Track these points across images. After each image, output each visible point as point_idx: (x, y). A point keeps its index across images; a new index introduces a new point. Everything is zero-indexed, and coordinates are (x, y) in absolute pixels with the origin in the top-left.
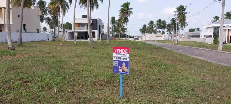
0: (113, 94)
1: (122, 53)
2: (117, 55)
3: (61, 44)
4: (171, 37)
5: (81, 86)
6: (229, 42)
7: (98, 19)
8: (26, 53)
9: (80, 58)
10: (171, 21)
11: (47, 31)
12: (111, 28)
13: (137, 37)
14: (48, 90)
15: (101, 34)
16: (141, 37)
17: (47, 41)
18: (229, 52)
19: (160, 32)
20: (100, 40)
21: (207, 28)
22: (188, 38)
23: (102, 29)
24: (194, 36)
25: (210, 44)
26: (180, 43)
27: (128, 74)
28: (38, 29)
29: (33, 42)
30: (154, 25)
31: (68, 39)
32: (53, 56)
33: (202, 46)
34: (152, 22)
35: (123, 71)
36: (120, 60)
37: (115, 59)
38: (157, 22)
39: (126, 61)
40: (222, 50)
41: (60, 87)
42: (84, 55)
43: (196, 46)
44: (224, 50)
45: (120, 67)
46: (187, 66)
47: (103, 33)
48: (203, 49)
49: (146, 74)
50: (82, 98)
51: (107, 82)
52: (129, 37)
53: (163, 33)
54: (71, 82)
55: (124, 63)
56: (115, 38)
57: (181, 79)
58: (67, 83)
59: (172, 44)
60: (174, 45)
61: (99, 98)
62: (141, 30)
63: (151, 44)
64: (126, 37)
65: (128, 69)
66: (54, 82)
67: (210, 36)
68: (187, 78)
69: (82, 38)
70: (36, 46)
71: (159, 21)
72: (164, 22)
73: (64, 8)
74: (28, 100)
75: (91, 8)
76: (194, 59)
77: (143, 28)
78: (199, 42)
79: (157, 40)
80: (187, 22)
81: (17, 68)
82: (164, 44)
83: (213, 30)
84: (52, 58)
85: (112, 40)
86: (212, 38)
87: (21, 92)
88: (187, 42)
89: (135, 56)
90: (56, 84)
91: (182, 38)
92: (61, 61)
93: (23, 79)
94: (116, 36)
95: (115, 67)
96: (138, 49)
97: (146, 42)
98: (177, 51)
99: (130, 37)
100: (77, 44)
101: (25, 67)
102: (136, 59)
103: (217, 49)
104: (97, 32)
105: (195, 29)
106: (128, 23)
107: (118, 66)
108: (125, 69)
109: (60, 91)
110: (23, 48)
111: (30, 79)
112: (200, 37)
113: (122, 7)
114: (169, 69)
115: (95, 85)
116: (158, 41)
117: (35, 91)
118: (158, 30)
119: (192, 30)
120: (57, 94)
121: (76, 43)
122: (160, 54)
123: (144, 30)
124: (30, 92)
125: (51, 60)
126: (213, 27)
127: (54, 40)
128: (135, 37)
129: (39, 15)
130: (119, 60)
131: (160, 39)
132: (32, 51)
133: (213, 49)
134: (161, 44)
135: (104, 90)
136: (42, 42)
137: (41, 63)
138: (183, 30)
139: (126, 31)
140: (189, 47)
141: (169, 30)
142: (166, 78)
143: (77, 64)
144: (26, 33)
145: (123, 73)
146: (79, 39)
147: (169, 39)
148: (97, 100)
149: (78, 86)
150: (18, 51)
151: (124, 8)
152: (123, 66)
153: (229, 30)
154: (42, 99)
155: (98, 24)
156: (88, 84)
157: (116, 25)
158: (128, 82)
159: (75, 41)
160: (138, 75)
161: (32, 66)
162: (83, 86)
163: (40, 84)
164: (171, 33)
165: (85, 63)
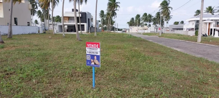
0: (87, 85)
1: (94, 47)
2: (90, 50)
3: (50, 37)
4: (157, 29)
5: (59, 77)
6: (210, 35)
7: (87, 13)
8: (14, 46)
9: (65, 50)
10: (156, 15)
11: (38, 24)
12: (99, 21)
13: (125, 30)
14: (28, 81)
15: (90, 26)
16: (129, 29)
17: (37, 34)
18: (207, 44)
19: (146, 25)
20: (89, 32)
21: (189, 21)
22: (172, 31)
23: (91, 22)
24: (177, 29)
25: (192, 37)
26: (164, 36)
27: (99, 67)
28: (28, 23)
29: (24, 35)
30: (141, 18)
31: (58, 32)
32: (39, 49)
33: (183, 38)
34: (138, 16)
35: (95, 64)
36: (93, 54)
37: (88, 54)
38: (143, 15)
39: (97, 55)
40: (201, 42)
41: (39, 79)
42: (70, 47)
43: (178, 39)
44: (203, 42)
45: (92, 60)
46: (163, 58)
47: (92, 26)
48: (184, 41)
49: (123, 66)
50: (57, 89)
51: (85, 73)
52: (117, 30)
53: (150, 25)
54: (51, 73)
55: (95, 57)
56: (104, 31)
57: (153, 69)
58: (47, 75)
59: (156, 36)
60: (158, 37)
61: (73, 88)
62: (128, 23)
63: (136, 36)
64: (114, 29)
65: (99, 62)
66: (34, 74)
67: (192, 29)
68: (159, 69)
69: (71, 31)
70: (25, 39)
71: (145, 14)
72: (150, 16)
73: (54, 2)
74: (7, 91)
75: (80, 2)
76: (172, 51)
77: (131, 21)
78: (182, 34)
79: (143, 32)
80: (171, 16)
81: (2, 60)
82: (149, 36)
83: (194, 23)
84: (39, 50)
85: (101, 33)
86: (194, 30)
87: (2, 84)
88: (171, 34)
89: (118, 48)
90: (36, 76)
91: (167, 30)
92: (46, 54)
93: (6, 71)
94: (105, 29)
95: (88, 61)
96: (123, 41)
97: (133, 35)
98: (159, 44)
99: (119, 30)
100: (66, 37)
101: (11, 59)
102: (118, 51)
103: (197, 41)
104: (86, 25)
105: (179, 23)
106: (116, 16)
107: (91, 59)
108: (97, 62)
109: (39, 82)
110: (12, 41)
111: (12, 71)
112: (183, 30)
113: (109, 2)
114: (145, 60)
115: (72, 76)
116: (144, 34)
117: (15, 82)
118: (144, 23)
119: (176, 23)
120: (35, 85)
121: (64, 36)
122: (142, 47)
123: (132, 23)
124: (10, 84)
125: (37, 53)
126: (195, 20)
127: (44, 33)
128: (123, 30)
129: (29, 9)
130: (91, 54)
131: (146, 31)
132: (20, 44)
133: (193, 42)
134: (147, 36)
135: (79, 81)
136: (32, 35)
137: (27, 56)
138: (167, 23)
139: (114, 23)
140: (171, 39)
141: (155, 24)
142: (140, 69)
143: (61, 56)
144: (16, 26)
145: (95, 66)
146: (68, 32)
147: (154, 32)
148: (71, 90)
149: (57, 77)
150: (6, 44)
151: (111, 2)
152: (95, 59)
153: (210, 23)
154: (20, 90)
155: (87, 18)
156: (66, 76)
157: (105, 19)
158: (104, 73)
159: (64, 33)
160: (115, 67)
161: (17, 59)
162: (60, 77)
163: (21, 75)
164: (156, 26)
165: (68, 56)
